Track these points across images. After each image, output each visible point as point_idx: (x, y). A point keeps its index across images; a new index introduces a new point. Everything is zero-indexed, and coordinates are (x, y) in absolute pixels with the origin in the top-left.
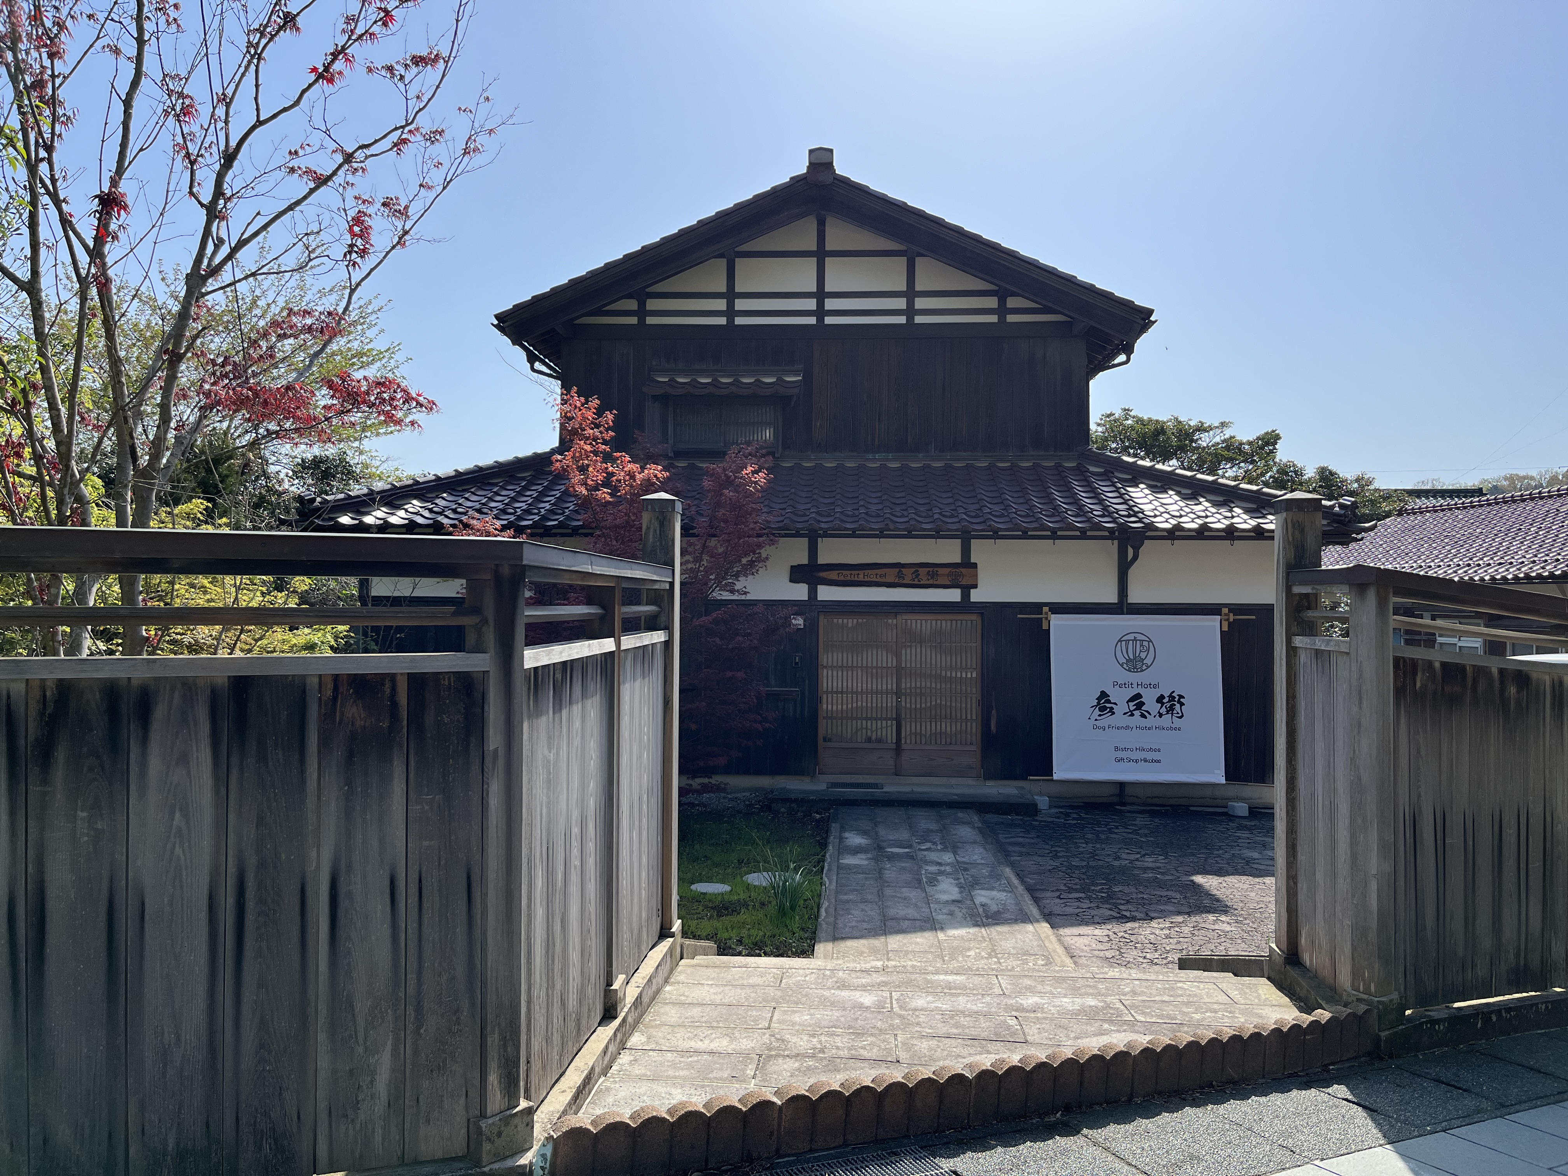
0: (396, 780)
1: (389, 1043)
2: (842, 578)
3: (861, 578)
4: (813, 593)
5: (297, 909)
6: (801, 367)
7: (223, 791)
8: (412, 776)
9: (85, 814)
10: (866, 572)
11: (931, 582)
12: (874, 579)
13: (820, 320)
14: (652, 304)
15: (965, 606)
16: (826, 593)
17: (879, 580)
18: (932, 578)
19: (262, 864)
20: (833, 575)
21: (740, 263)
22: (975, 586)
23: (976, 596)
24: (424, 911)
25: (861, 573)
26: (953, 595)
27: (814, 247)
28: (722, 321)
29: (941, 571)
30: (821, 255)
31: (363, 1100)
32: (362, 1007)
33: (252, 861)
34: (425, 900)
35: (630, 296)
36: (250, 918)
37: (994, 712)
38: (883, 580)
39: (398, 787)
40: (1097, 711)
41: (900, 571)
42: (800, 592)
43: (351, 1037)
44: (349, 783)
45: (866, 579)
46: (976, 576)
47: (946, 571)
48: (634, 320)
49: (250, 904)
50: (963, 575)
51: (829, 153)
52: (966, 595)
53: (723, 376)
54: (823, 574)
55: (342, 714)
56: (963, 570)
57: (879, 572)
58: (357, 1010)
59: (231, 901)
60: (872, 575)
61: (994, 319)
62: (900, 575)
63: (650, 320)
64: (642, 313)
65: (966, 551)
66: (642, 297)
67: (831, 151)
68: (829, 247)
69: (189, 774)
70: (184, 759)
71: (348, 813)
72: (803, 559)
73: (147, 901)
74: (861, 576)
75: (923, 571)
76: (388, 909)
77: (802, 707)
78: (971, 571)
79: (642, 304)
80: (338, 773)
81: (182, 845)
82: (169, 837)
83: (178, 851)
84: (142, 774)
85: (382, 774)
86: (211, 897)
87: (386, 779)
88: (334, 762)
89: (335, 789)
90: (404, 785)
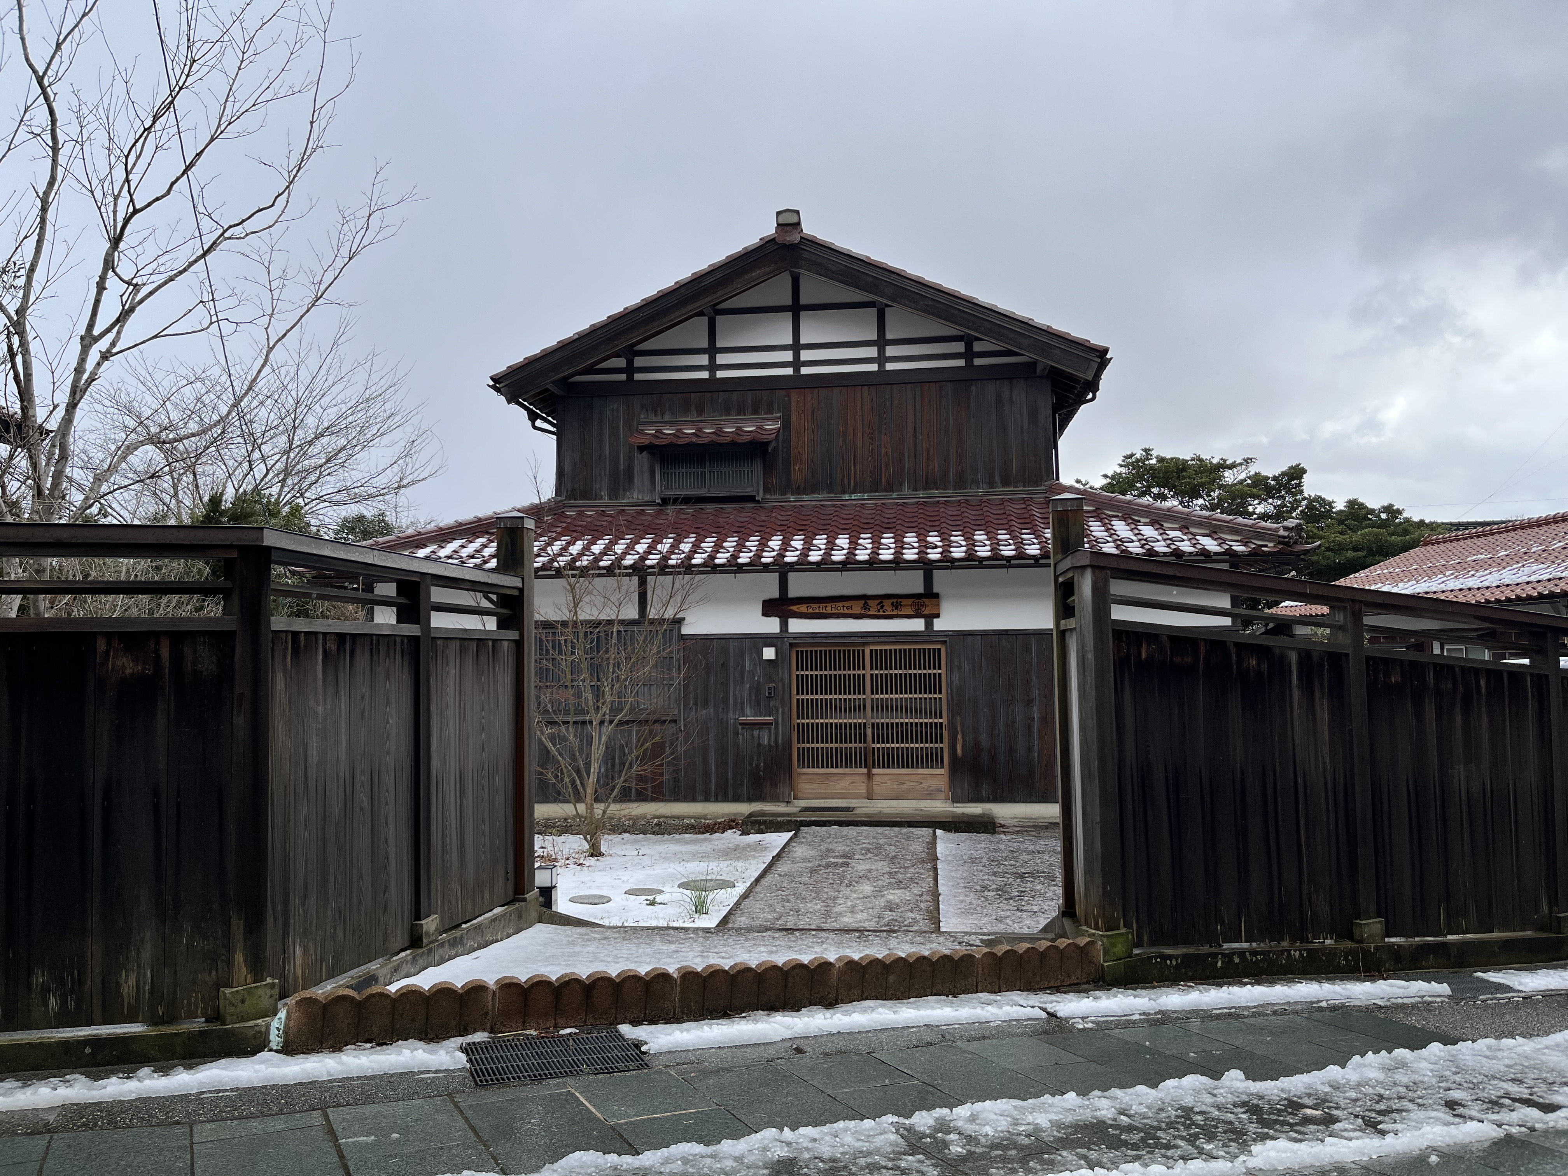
0: (160, 717)
1: (153, 925)
6: (778, 415)
8: (172, 713)
10: (834, 605)
11: (895, 612)
12: (842, 611)
13: (797, 370)
14: (639, 362)
15: (929, 634)
17: (846, 611)
18: (897, 608)
19: (49, 781)
20: (803, 608)
22: (938, 616)
25: (829, 605)
26: (917, 625)
29: (905, 602)
32: (129, 895)
33: (40, 777)
34: (182, 813)
35: (617, 355)
38: (850, 612)
39: (160, 721)
43: (120, 919)
44: (119, 718)
45: (834, 611)
46: (938, 605)
48: (623, 377)
50: (926, 606)
51: (795, 215)
52: (929, 625)
53: (706, 427)
54: (794, 608)
55: (115, 664)
56: (926, 601)
57: (846, 604)
58: (126, 898)
59: (23, 807)
60: (840, 608)
62: (866, 607)
67: (797, 212)
68: (803, 301)
71: (118, 741)
74: (829, 609)
76: (152, 820)
77: (776, 736)
78: (934, 601)
79: (630, 362)
80: (110, 710)
85: (147, 712)
86: (8, 804)
87: (150, 715)
88: (108, 701)
89: (107, 722)
90: (165, 721)
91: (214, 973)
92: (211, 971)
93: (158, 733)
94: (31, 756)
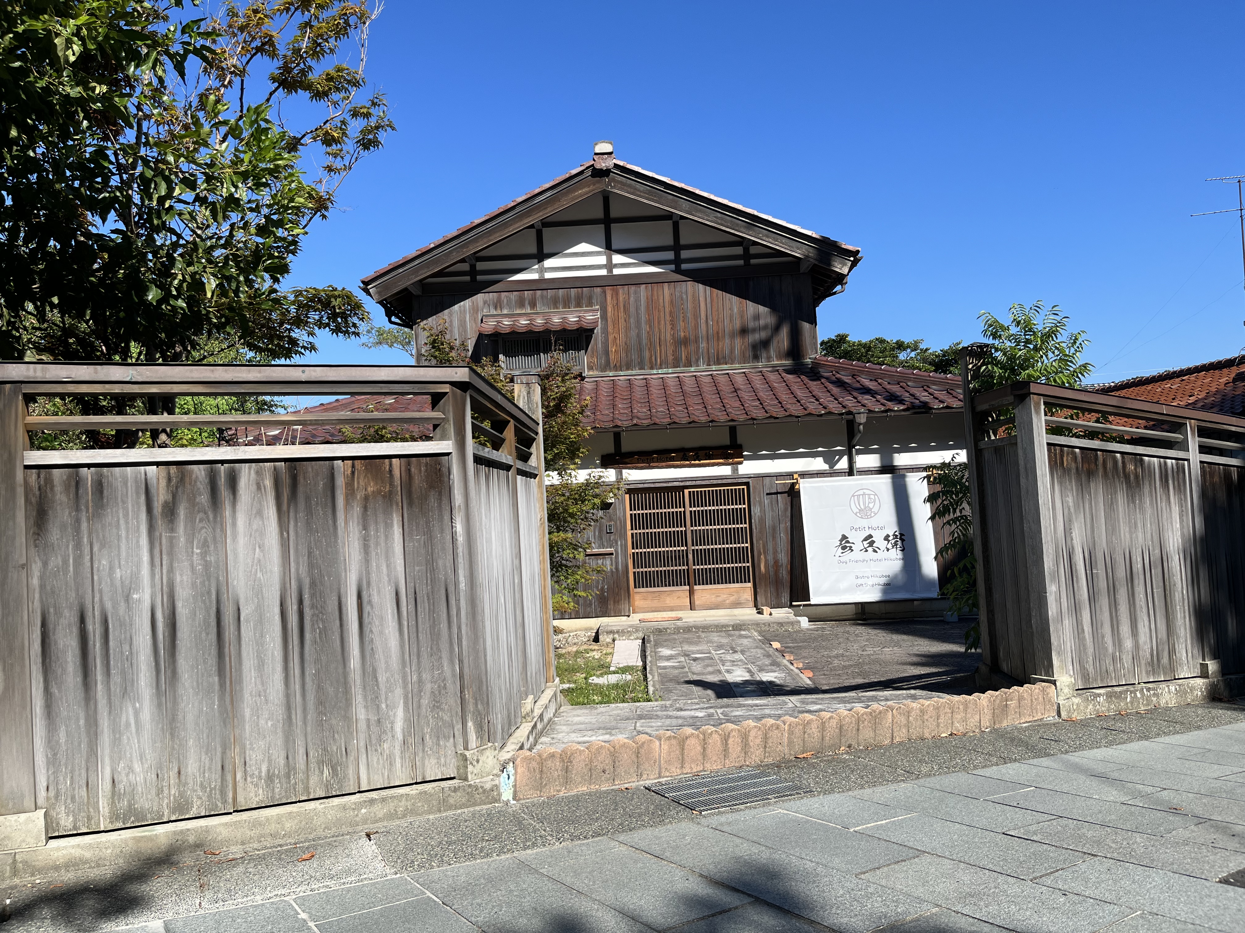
0: (396, 526)
1: (402, 702)
2: (641, 461)
4: (619, 475)
5: (337, 613)
6: (597, 307)
7: (285, 534)
8: (405, 523)
9: (199, 551)
11: (708, 461)
13: (610, 270)
14: (481, 266)
16: (629, 475)
19: (313, 584)
21: (547, 231)
23: (743, 470)
24: (419, 613)
27: (602, 216)
28: (536, 276)
30: (608, 222)
31: (387, 740)
33: (307, 582)
34: (419, 606)
36: (307, 618)
37: (762, 557)
39: (397, 531)
40: (840, 550)
41: (684, 454)
42: (609, 475)
44: (365, 529)
47: (719, 452)
48: (467, 278)
49: (307, 609)
55: (359, 483)
57: (669, 456)
59: (295, 607)
61: (741, 262)
63: (480, 278)
64: (474, 273)
65: (734, 434)
66: (473, 261)
69: (263, 523)
70: (260, 513)
71: (366, 549)
72: (610, 449)
73: (241, 608)
75: (702, 453)
76: (396, 611)
77: (617, 563)
78: (738, 451)
80: (358, 522)
81: (261, 571)
82: (252, 566)
83: (259, 575)
84: (234, 524)
85: (386, 523)
86: (281, 605)
87: (388, 526)
88: (355, 515)
89: (357, 533)
90: (401, 530)
91: (452, 740)
92: (449, 738)
93: (396, 540)
94: (298, 564)
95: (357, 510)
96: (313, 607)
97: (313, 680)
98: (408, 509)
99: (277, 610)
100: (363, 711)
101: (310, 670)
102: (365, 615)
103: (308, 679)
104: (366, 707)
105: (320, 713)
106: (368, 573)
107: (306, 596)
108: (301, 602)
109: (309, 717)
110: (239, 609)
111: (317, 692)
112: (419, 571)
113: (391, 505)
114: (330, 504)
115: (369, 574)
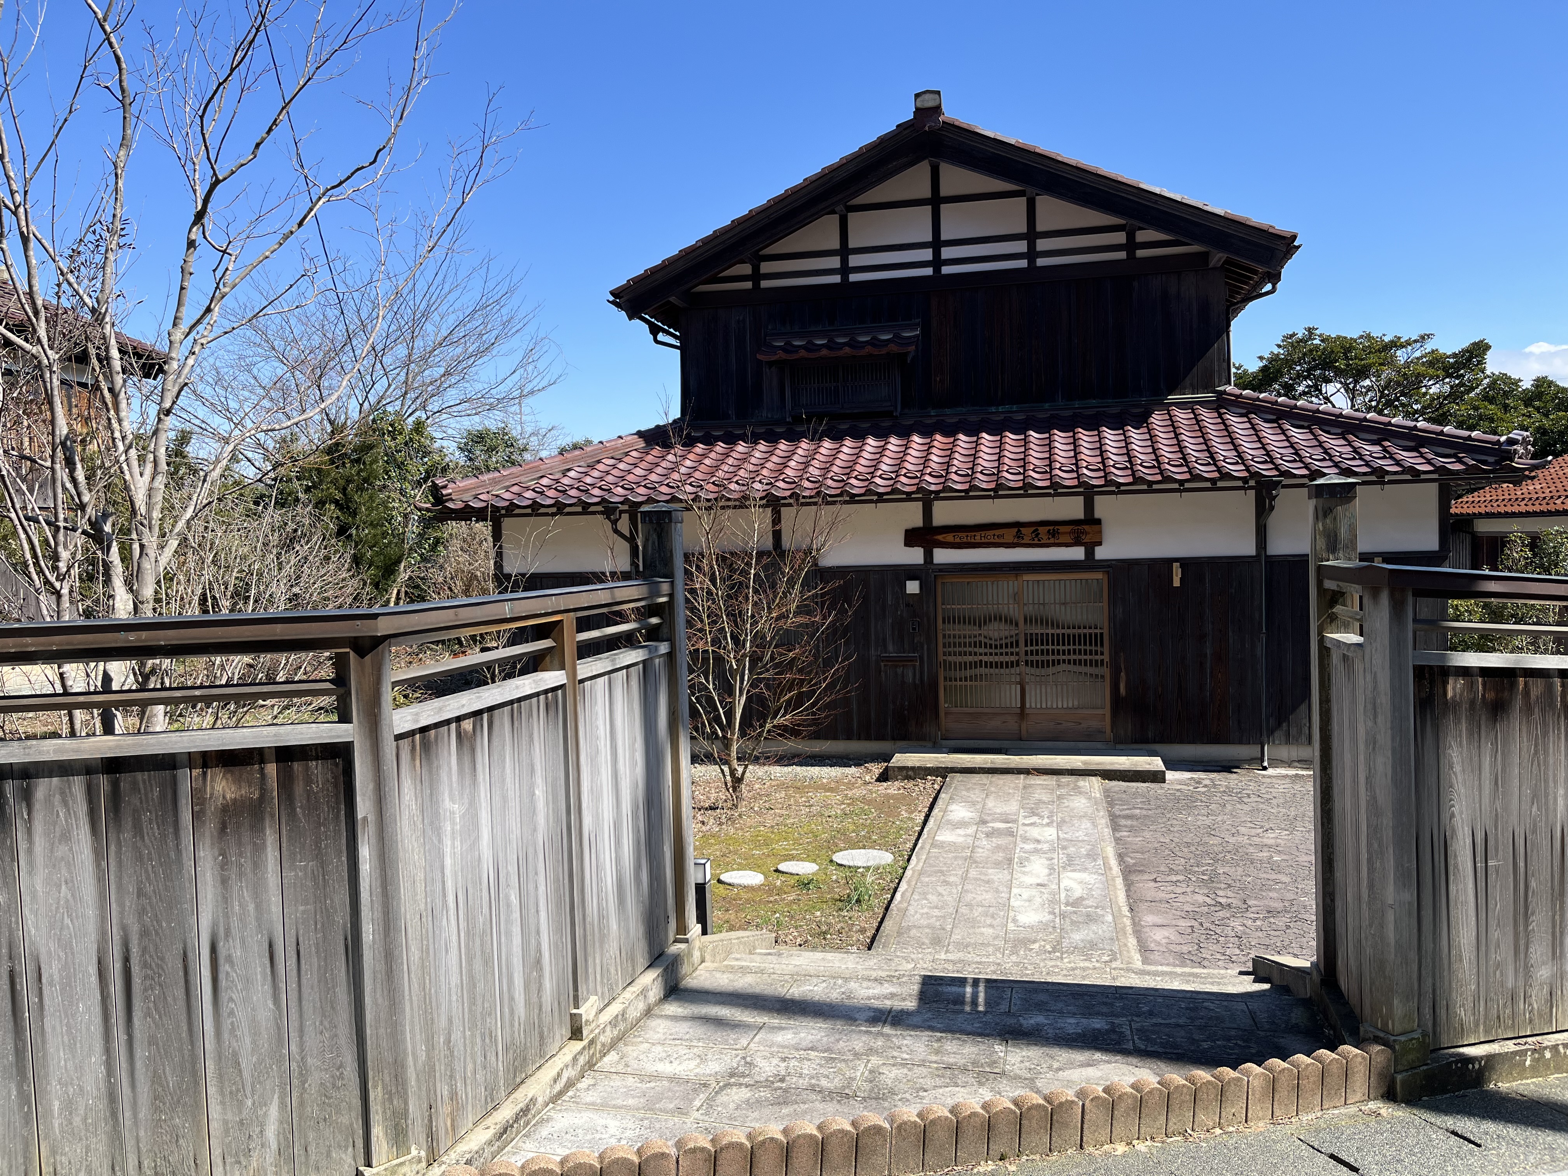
0: (269, 849)
1: (276, 1096)
2: (958, 540)
3: (978, 539)
4: (929, 556)
5: (181, 973)
6: (917, 321)
7: (104, 864)
8: (284, 845)
10: (983, 534)
11: (1052, 541)
12: (992, 540)
13: (937, 270)
14: (766, 267)
15: (1090, 563)
16: (942, 556)
17: (997, 540)
18: (1053, 536)
19: (144, 933)
20: (949, 538)
21: (852, 217)
22: (1100, 544)
23: (1101, 553)
24: (303, 973)
25: (978, 534)
26: (1077, 553)
27: (927, 193)
28: (836, 279)
29: (1062, 529)
30: (936, 201)
31: (255, 1148)
32: (246, 1064)
33: (135, 930)
34: (303, 962)
35: (743, 261)
36: (137, 981)
37: (1123, 674)
38: (1002, 541)
39: (271, 855)
41: (1019, 531)
42: (915, 556)
43: (238, 1090)
44: (223, 854)
45: (983, 540)
46: (1100, 532)
47: (1068, 529)
48: (749, 285)
49: (136, 969)
50: (1087, 533)
51: (936, 96)
52: (1090, 553)
53: (839, 336)
54: (940, 537)
55: (213, 788)
56: (1086, 527)
57: (997, 532)
58: (243, 1065)
59: (118, 966)
60: (990, 535)
61: (1122, 255)
62: (1019, 535)
63: (765, 284)
64: (756, 276)
65: (1089, 506)
66: (757, 260)
67: (938, 93)
68: (944, 191)
69: (71, 849)
70: (66, 837)
71: (224, 881)
72: (917, 521)
73: (42, 966)
74: (978, 537)
75: (1042, 530)
76: (268, 970)
77: (922, 673)
78: (1095, 527)
79: (756, 268)
80: (212, 844)
81: (70, 916)
82: (57, 908)
83: (67, 921)
84: (30, 851)
85: (255, 844)
86: (99, 963)
87: (259, 849)
88: (207, 834)
89: (210, 858)
90: (277, 854)
91: (350, 1149)
92: (347, 1148)
93: (270, 869)
94: (121, 905)
95: (211, 826)
96: (145, 965)
97: (147, 1066)
98: (287, 824)
99: (93, 970)
100: (218, 1108)
101: (141, 1053)
102: (222, 976)
103: (139, 1064)
104: (223, 1103)
105: (157, 1110)
106: (226, 916)
107: (135, 950)
108: (126, 960)
109: (141, 1115)
110: (40, 969)
111: (153, 1082)
112: (304, 912)
113: (263, 819)
114: (170, 820)
115: (228, 917)
